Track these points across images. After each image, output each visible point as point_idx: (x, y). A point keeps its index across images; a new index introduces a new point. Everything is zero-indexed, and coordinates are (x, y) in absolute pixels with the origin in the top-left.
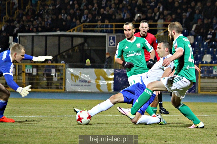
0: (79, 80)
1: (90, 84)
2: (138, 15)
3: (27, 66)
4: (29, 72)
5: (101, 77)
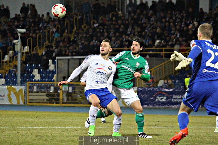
2: (158, 41)
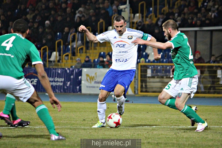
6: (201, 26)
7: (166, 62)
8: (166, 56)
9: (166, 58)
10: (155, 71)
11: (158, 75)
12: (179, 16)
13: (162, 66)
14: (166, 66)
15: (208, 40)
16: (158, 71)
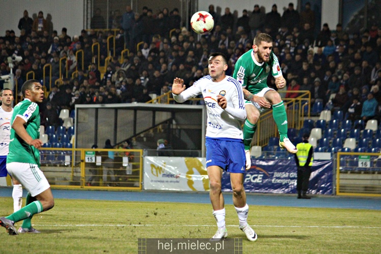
0: (162, 173)
1: (178, 179)
3: (88, 153)
4: (90, 162)
5: (194, 170)
6: (103, 102)
7: (60, 147)
8: (59, 139)
9: (60, 141)
10: (45, 158)
11: (50, 163)
12: (77, 89)
13: (55, 151)
14: (59, 151)
15: (113, 120)
16: (49, 158)
